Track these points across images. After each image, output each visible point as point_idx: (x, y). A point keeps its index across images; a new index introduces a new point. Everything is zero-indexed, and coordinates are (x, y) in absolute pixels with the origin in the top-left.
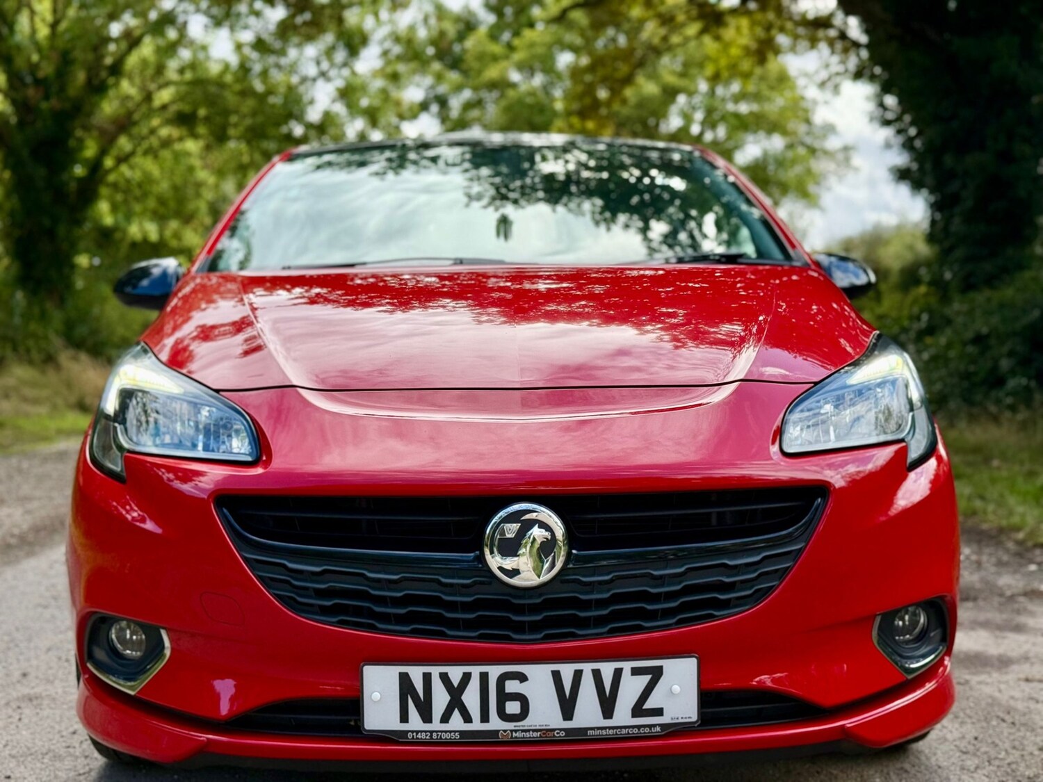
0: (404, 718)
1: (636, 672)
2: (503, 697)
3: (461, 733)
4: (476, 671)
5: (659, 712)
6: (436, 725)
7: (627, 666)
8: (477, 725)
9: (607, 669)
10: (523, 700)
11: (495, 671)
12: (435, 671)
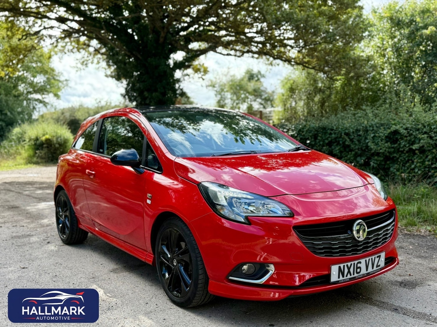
0: (339, 277)
1: (377, 257)
2: (357, 268)
3: (350, 279)
4: (353, 263)
5: (379, 266)
6: (345, 278)
7: (376, 256)
8: (352, 276)
9: (373, 257)
10: (360, 268)
11: (356, 262)
12: (345, 264)
